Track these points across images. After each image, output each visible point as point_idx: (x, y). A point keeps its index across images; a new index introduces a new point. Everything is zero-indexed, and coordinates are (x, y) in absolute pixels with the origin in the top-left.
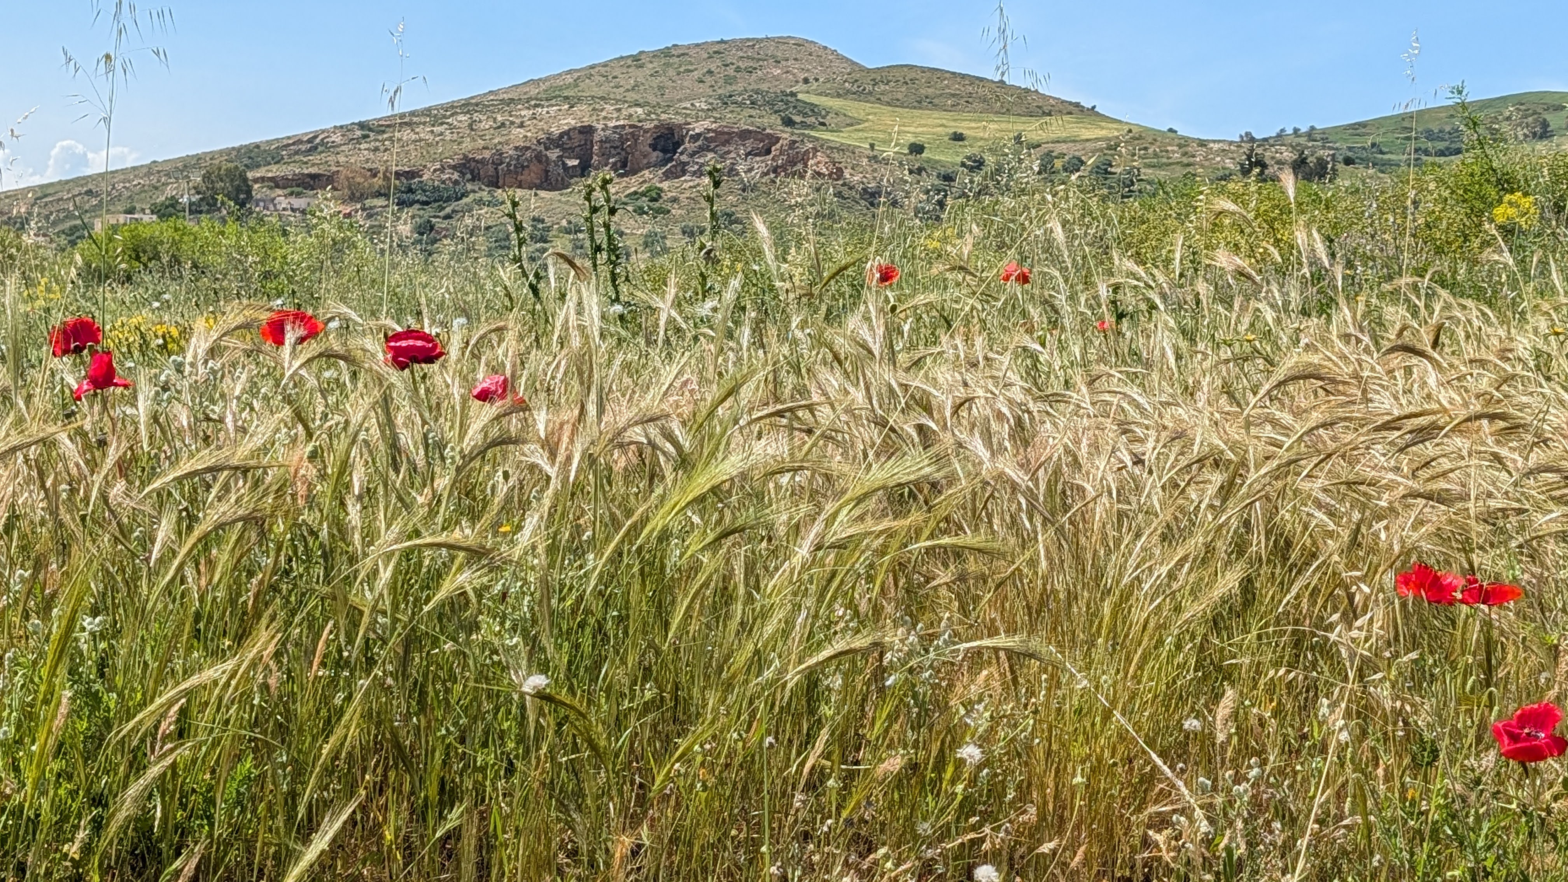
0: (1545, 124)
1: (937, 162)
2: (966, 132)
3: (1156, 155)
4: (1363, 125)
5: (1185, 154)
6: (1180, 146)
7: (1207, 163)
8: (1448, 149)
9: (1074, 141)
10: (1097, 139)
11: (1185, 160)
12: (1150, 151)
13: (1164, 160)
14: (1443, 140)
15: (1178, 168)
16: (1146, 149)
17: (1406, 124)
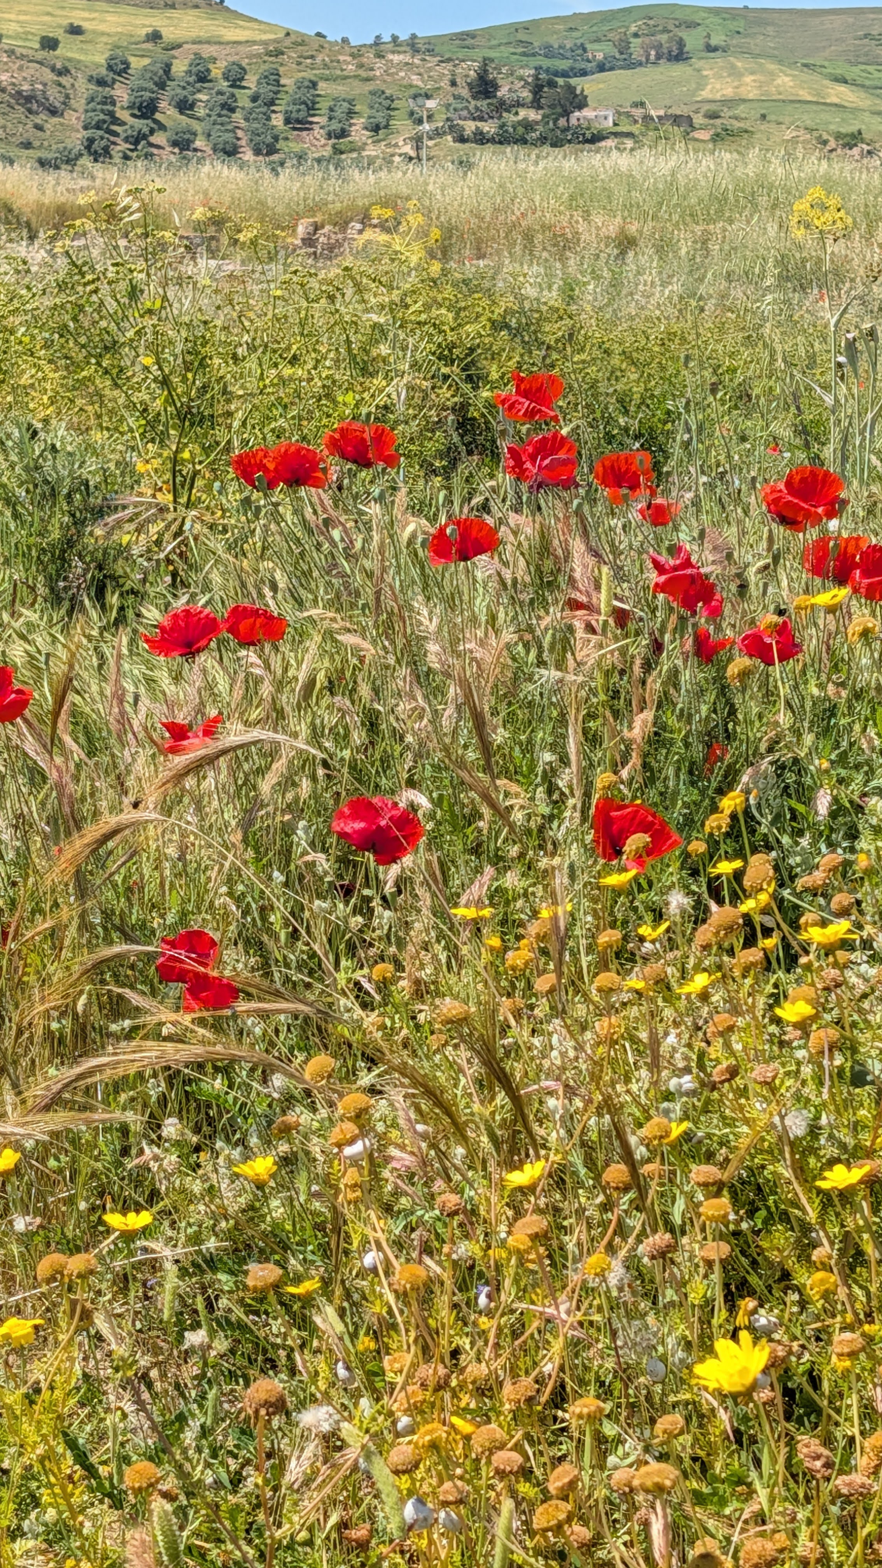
0: (681, 44)
1: (79, 61)
2: (85, 25)
3: (326, 66)
4: (471, 35)
5: (361, 66)
6: (352, 55)
7: (388, 79)
8: (572, 69)
9: (220, 43)
10: (254, 43)
11: (363, 74)
12: (319, 60)
13: (339, 72)
14: (564, 57)
15: (356, 83)
16: (312, 57)
17: (521, 36)
